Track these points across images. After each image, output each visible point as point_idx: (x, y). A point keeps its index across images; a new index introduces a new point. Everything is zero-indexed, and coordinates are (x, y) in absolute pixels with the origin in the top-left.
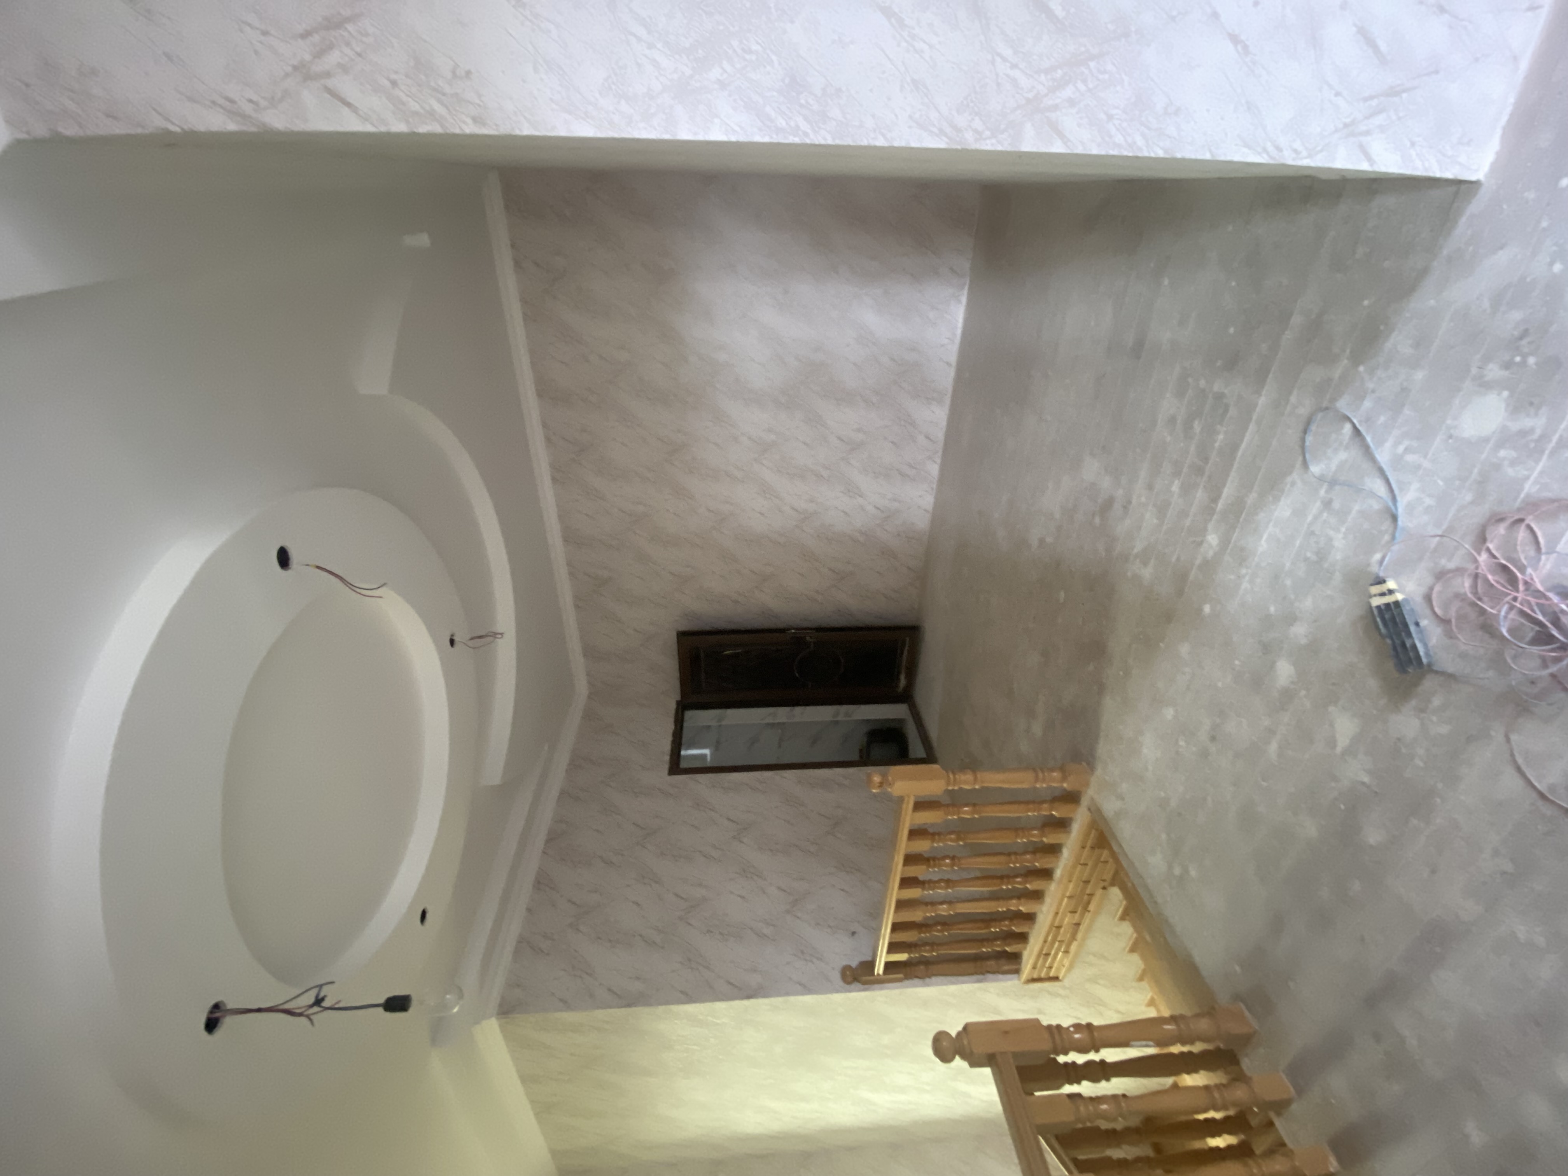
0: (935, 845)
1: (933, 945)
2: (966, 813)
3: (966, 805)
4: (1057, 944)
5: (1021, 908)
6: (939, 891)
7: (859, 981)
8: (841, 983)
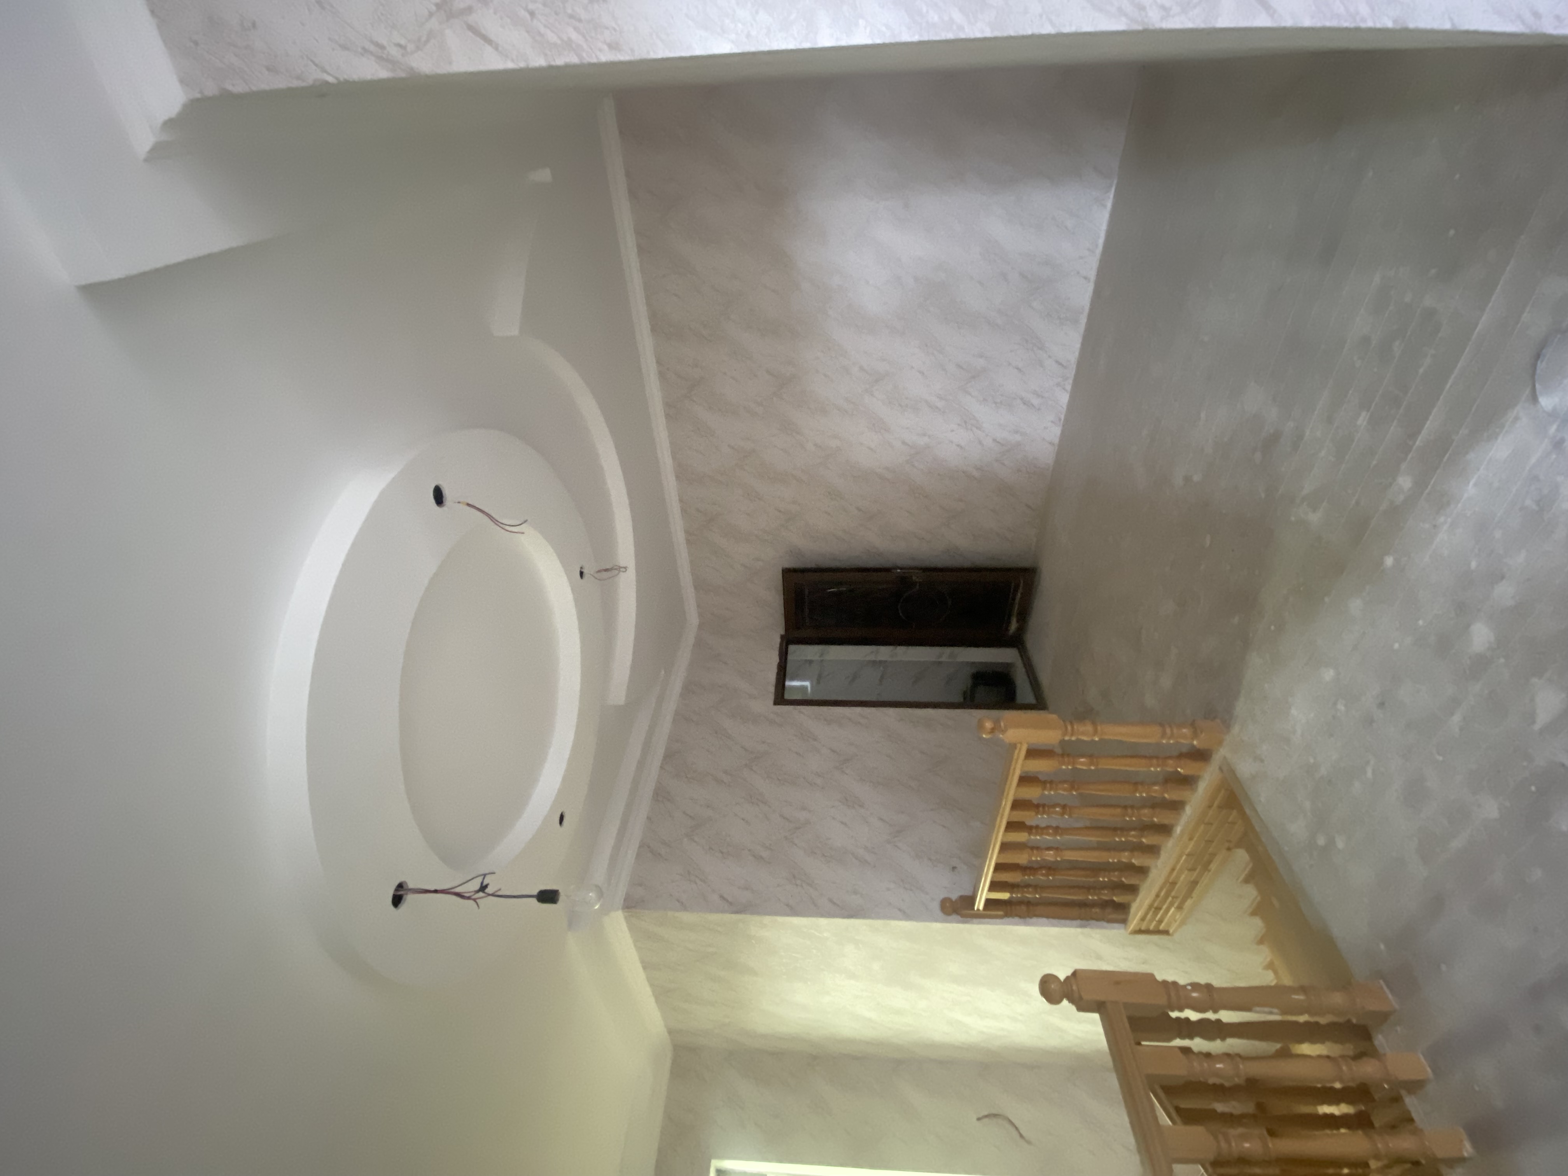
0: (1046, 793)
1: (1036, 887)
2: (1082, 764)
3: (1082, 756)
4: (1170, 899)
5: (1133, 861)
6: (1048, 837)
7: (958, 914)
8: (940, 914)
